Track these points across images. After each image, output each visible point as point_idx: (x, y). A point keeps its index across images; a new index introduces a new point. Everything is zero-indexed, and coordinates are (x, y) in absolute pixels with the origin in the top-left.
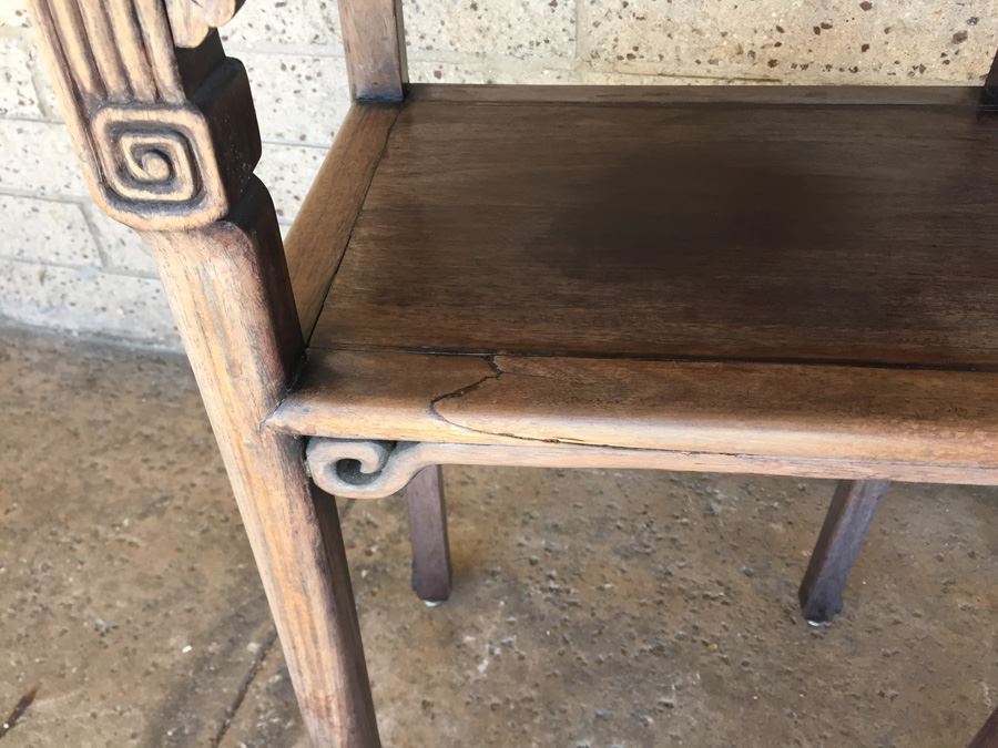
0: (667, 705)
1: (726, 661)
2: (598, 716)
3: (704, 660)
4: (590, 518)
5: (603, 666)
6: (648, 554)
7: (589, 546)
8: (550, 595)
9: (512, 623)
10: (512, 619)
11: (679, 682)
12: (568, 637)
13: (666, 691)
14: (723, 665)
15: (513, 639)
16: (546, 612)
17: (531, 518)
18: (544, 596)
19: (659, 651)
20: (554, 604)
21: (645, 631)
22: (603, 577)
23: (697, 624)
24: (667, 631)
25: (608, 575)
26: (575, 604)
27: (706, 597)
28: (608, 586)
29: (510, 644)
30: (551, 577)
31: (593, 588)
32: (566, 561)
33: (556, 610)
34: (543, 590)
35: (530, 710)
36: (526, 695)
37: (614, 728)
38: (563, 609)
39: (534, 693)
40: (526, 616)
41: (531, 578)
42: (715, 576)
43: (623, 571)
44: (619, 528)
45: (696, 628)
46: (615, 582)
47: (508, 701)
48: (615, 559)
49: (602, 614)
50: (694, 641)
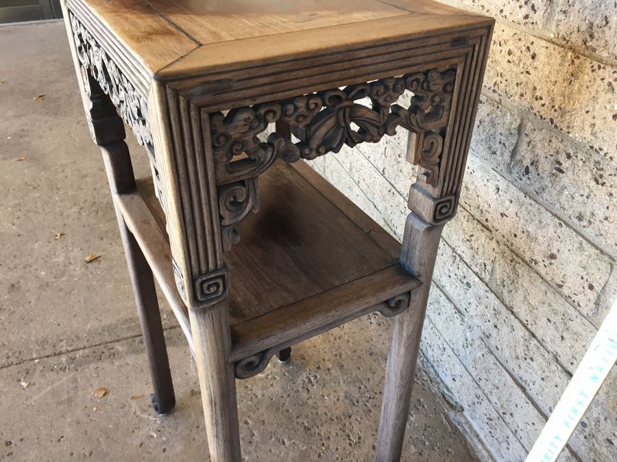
0: (284, 443)
1: (320, 455)
2: (263, 421)
3: (314, 447)
4: (356, 376)
5: (286, 413)
6: (354, 404)
7: (341, 382)
8: (307, 380)
9: (285, 375)
10: (287, 374)
11: (297, 442)
12: (291, 395)
13: (290, 439)
14: (316, 456)
15: (278, 378)
16: (297, 383)
17: (340, 356)
18: (304, 379)
19: (307, 429)
20: (303, 384)
21: (313, 420)
22: (330, 394)
23: (331, 438)
24: (320, 428)
25: (332, 396)
26: (309, 391)
27: (348, 436)
28: (326, 398)
29: (275, 379)
30: (316, 377)
31: (321, 393)
32: (328, 378)
33: (301, 385)
34: (307, 377)
35: (252, 398)
36: (257, 394)
37: (261, 429)
38: (303, 388)
39: (260, 396)
40: (291, 378)
41: (310, 371)
42: (362, 435)
43: (338, 400)
44: (360, 388)
45: (329, 438)
46: (330, 400)
47: (251, 390)
48: (342, 394)
49: (310, 402)
50: (321, 440)
